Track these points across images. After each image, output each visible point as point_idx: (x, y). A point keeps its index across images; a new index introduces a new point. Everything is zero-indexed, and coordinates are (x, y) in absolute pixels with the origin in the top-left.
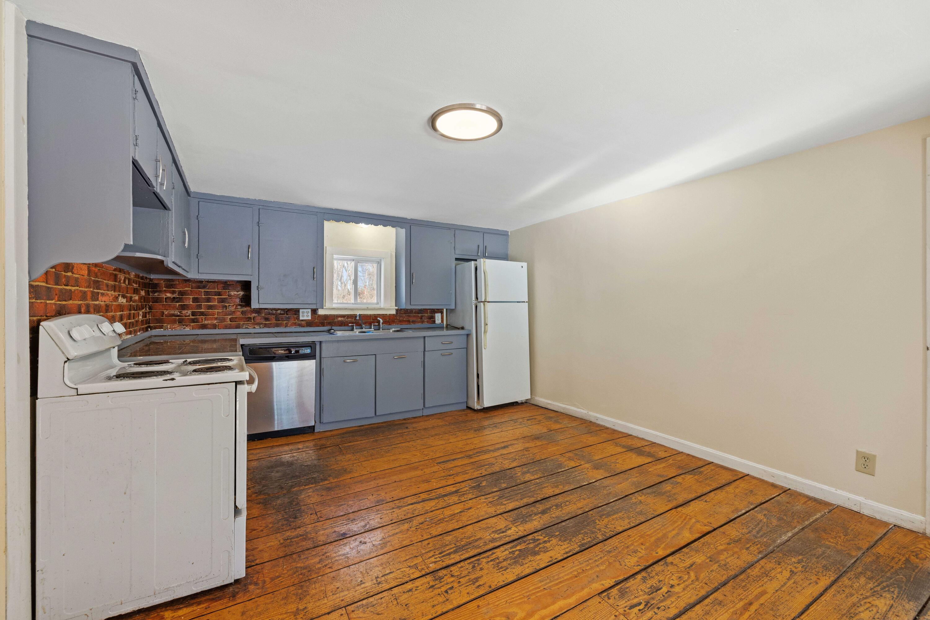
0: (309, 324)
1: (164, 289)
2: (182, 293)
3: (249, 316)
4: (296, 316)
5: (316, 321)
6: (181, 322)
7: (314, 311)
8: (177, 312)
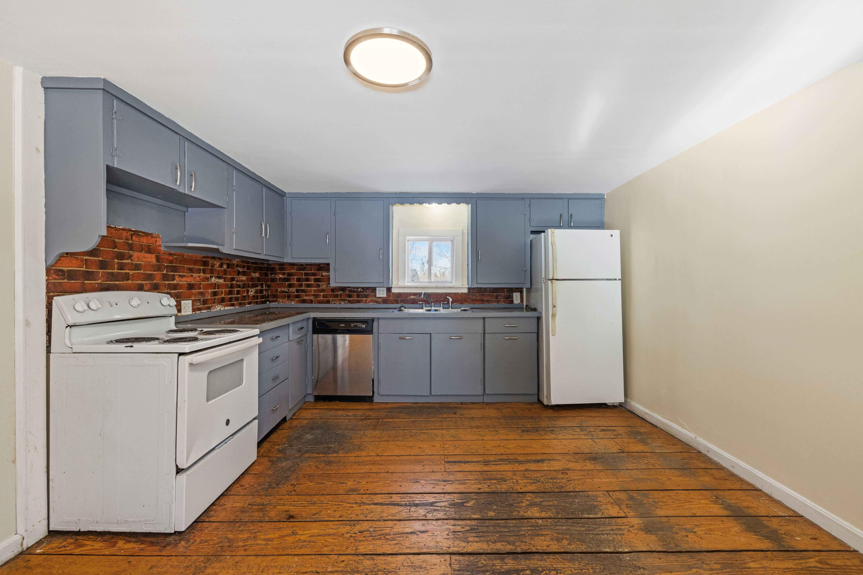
0: (385, 301)
1: (278, 271)
2: (289, 274)
3: (337, 293)
4: (373, 294)
5: (391, 298)
6: (289, 297)
7: (389, 289)
8: (286, 290)
